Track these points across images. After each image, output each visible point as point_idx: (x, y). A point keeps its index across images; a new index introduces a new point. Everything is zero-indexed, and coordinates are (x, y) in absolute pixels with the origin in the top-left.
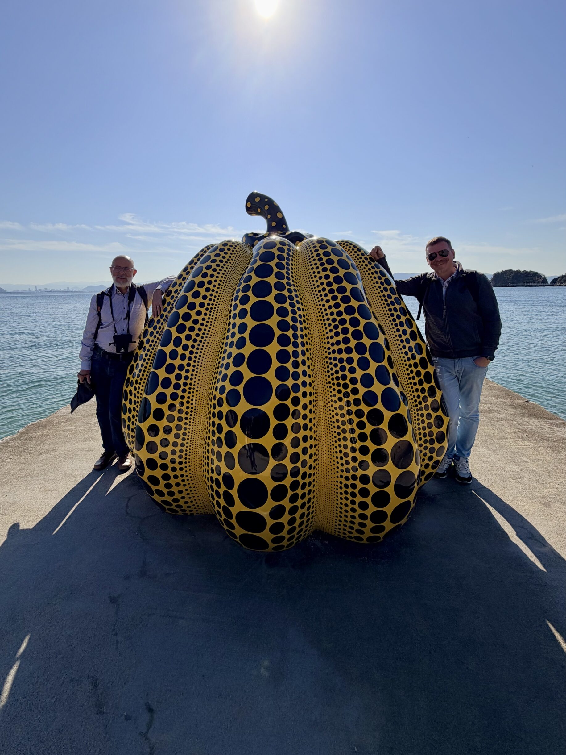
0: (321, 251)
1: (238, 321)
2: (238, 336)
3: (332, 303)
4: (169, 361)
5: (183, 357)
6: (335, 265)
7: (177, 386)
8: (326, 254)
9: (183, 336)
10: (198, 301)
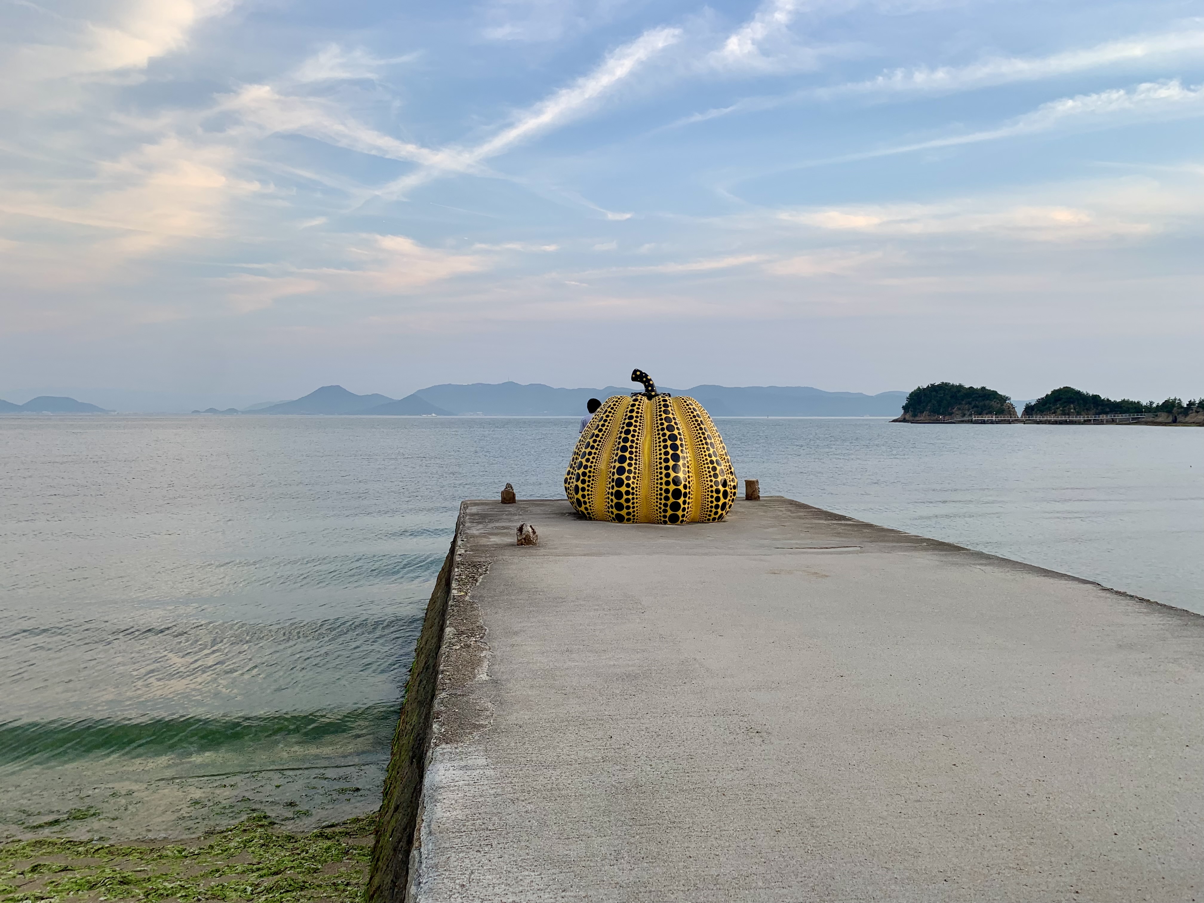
0: (685, 404)
1: (661, 433)
2: (662, 438)
3: (694, 426)
4: (629, 450)
5: (636, 448)
6: (692, 410)
7: (636, 460)
8: (687, 405)
9: (635, 439)
10: (638, 424)
